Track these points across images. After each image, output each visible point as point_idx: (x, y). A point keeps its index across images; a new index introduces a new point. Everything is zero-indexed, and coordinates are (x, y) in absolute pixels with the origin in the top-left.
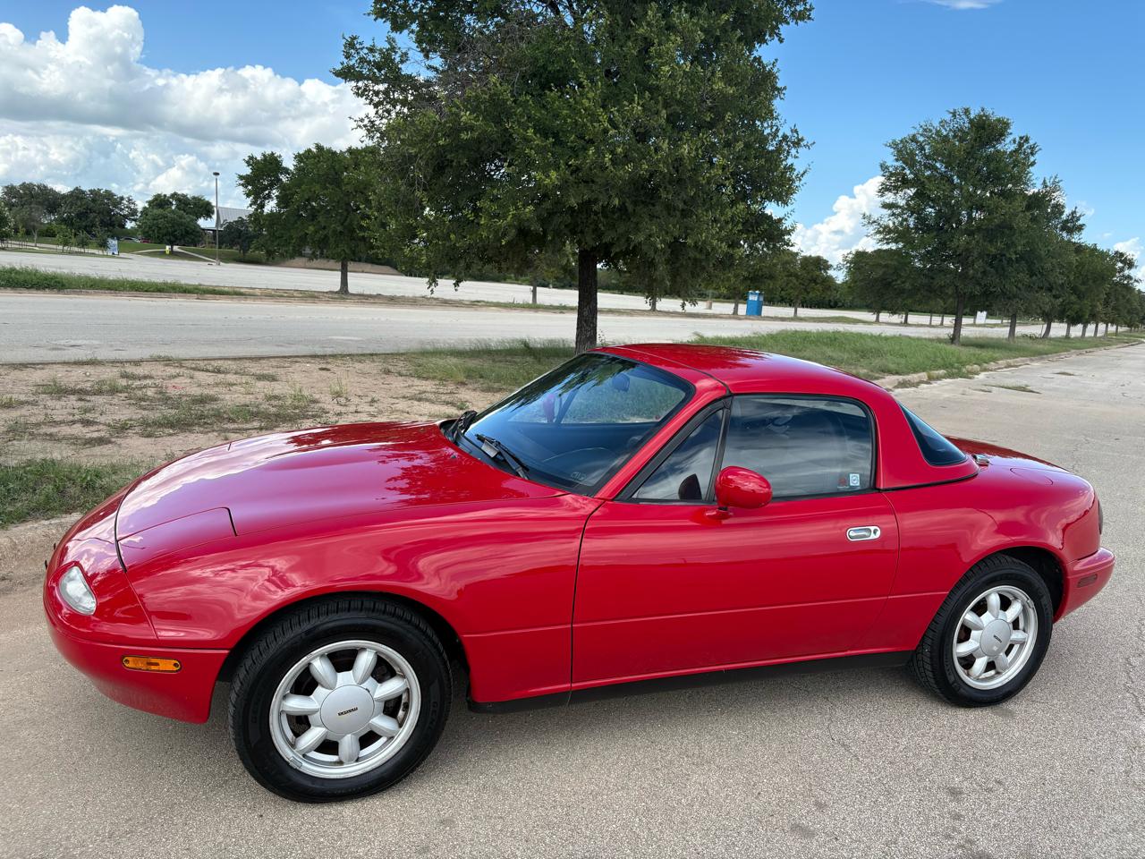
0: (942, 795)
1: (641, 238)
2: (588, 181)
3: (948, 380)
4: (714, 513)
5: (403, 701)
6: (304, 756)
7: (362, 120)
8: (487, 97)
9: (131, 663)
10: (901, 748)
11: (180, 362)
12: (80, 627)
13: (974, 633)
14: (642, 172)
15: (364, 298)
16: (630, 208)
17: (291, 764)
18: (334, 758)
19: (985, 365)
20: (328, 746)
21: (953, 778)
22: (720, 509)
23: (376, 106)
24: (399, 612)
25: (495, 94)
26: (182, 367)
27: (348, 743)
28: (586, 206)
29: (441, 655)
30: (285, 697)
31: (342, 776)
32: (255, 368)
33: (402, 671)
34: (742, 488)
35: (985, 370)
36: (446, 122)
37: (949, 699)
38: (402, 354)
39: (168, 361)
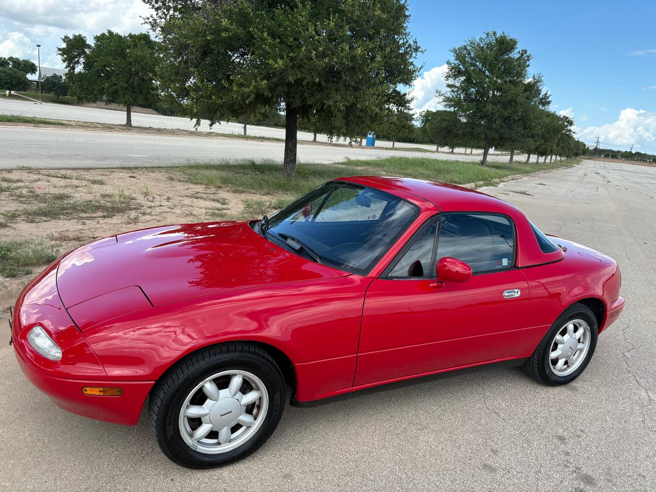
0: (555, 441)
1: (331, 103)
2: (300, 66)
3: (485, 187)
4: (435, 285)
5: (256, 404)
6: (198, 442)
7: (148, 19)
8: (237, 10)
9: (89, 391)
10: (526, 412)
11: (38, 171)
12: (47, 368)
13: (559, 346)
14: (333, 63)
15: (142, 129)
16: (324, 84)
17: (192, 447)
18: (215, 441)
19: (502, 179)
20: (213, 434)
21: (558, 430)
22: (438, 282)
23: (157, 9)
24: (257, 351)
25: (242, 9)
26: (39, 174)
27: (224, 432)
28: (299, 82)
29: (280, 376)
30: (187, 407)
31: (221, 452)
32: (88, 175)
33: (257, 386)
34: (452, 270)
35: (502, 181)
36: (211, 25)
37: (544, 382)
38: (177, 167)
39: (29, 170)
